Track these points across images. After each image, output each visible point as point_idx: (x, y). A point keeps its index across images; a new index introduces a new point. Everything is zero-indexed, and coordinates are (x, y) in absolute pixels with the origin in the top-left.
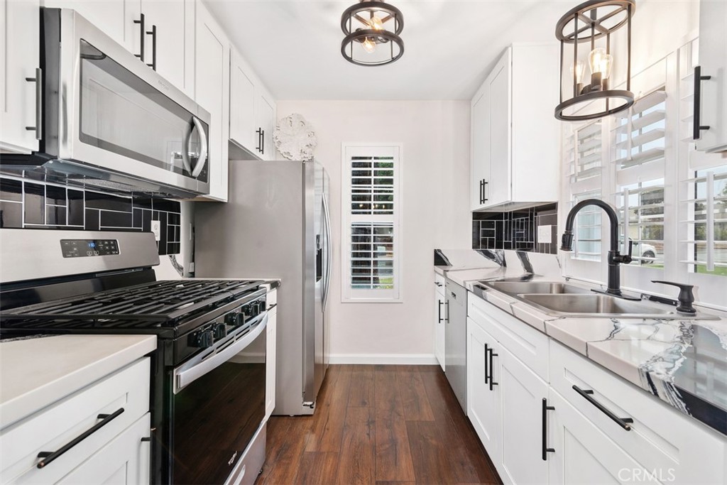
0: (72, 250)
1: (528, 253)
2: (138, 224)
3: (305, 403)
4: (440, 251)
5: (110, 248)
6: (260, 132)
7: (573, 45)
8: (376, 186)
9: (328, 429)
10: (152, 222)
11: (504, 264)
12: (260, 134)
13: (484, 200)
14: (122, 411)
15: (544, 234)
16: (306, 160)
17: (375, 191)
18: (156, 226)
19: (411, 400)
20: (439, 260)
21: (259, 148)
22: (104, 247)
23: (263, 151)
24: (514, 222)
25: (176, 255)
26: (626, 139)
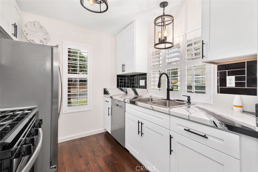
1: (136, 89)
4: (106, 89)
6: (15, 25)
7: (161, 27)
8: (80, 62)
11: (127, 93)
12: (15, 27)
13: (124, 71)
15: (142, 83)
17: (80, 64)
20: (106, 92)
23: (16, 36)
24: (130, 79)
26: (170, 56)
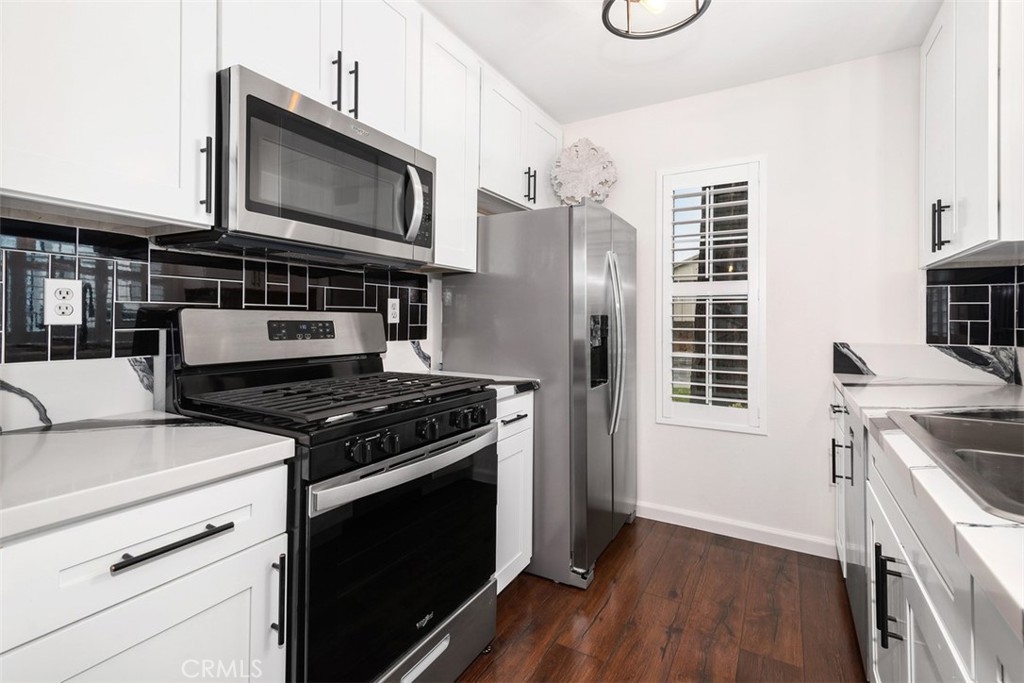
0: (281, 332)
2: (370, 302)
3: (575, 569)
4: (845, 345)
5: (324, 330)
6: (529, 173)
9: (601, 619)
10: (389, 300)
11: (1017, 379)
12: (530, 176)
13: (941, 243)
14: (230, 526)
16: (574, 204)
18: (393, 305)
19: (764, 614)
20: (845, 363)
21: (529, 196)
22: (317, 330)
23: (534, 198)
25: (421, 341)
